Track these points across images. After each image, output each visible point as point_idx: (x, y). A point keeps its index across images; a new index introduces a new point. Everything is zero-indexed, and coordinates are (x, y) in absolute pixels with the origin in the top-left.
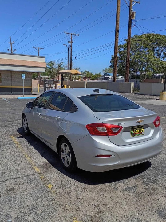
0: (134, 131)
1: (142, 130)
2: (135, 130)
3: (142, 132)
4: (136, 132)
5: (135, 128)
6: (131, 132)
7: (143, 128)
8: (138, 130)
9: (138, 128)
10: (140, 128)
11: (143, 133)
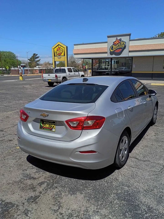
0: (43, 123)
1: (52, 126)
2: (45, 124)
3: (53, 128)
4: (45, 125)
5: (45, 122)
6: (40, 125)
7: (54, 125)
8: (48, 125)
9: (49, 122)
10: (50, 123)
11: (53, 130)
